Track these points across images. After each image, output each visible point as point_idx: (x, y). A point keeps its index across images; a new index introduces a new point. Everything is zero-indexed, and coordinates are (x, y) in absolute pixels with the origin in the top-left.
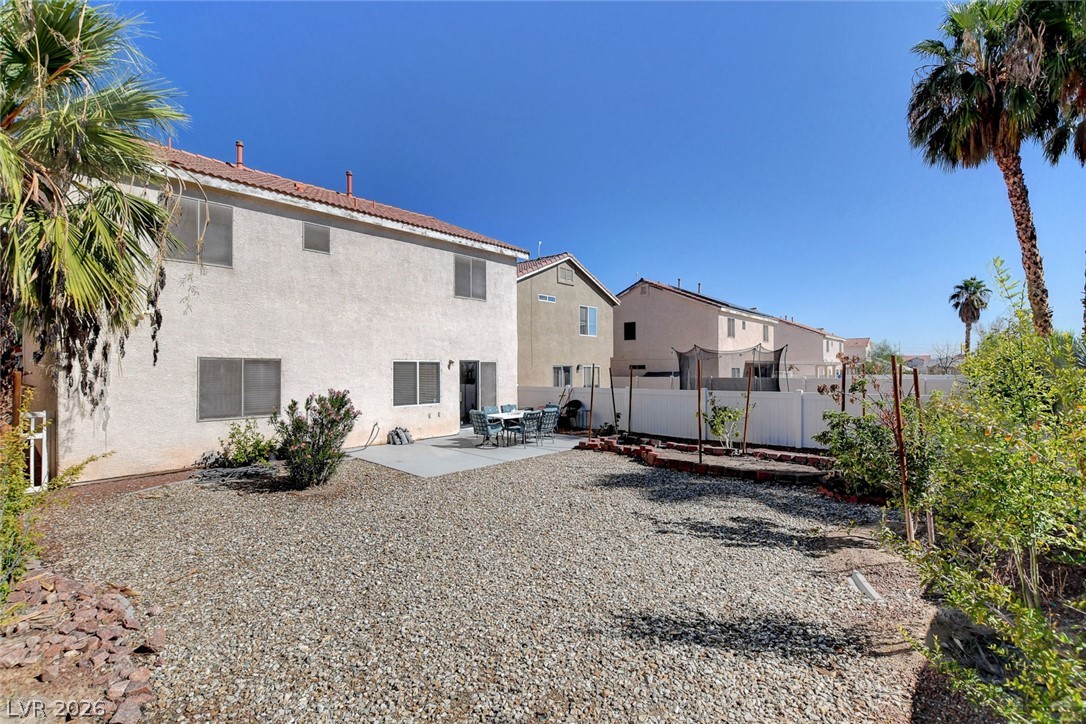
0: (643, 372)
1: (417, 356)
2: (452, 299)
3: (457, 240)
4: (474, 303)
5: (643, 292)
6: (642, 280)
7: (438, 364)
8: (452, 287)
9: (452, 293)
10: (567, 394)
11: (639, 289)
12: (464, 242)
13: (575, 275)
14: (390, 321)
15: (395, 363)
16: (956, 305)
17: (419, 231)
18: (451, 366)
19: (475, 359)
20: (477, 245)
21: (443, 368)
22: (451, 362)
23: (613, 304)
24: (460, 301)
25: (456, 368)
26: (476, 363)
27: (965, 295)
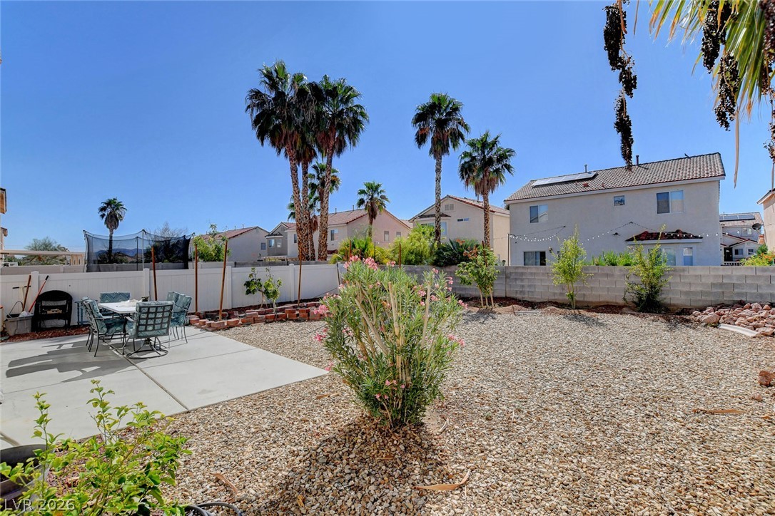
16: (103, 216)
27: (109, 210)
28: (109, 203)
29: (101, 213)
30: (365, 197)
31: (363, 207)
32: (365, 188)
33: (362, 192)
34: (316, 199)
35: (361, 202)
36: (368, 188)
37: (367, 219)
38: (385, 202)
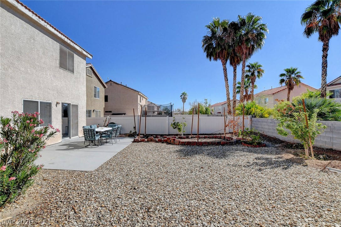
0: (111, 113)
1: (38, 97)
2: (58, 69)
3: (63, 37)
4: (68, 74)
5: (111, 85)
6: (111, 81)
7: (50, 104)
8: (58, 62)
9: (58, 65)
10: (107, 120)
11: (109, 84)
12: (66, 40)
13: (92, 73)
14: (21, 73)
15: (24, 101)
17: (42, 23)
18: (58, 105)
19: (69, 102)
20: (72, 44)
21: (53, 106)
22: (57, 103)
23: (105, 87)
24: (62, 71)
25: (60, 106)
26: (69, 104)
27: (183, 96)
28: (183, 94)
29: (181, 97)
30: (285, 78)
31: (284, 84)
32: (285, 73)
33: (282, 75)
34: (250, 82)
35: (282, 81)
36: (287, 72)
37: (287, 91)
38: (300, 79)
